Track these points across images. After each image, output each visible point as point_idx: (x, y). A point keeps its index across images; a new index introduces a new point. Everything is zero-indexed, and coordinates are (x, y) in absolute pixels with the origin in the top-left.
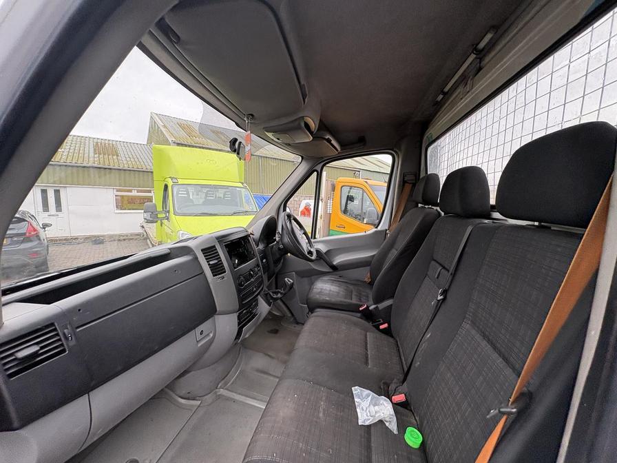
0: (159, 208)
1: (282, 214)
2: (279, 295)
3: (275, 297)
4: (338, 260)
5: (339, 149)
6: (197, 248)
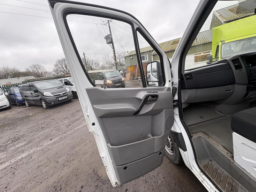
0: (214, 57)
6: (230, 60)
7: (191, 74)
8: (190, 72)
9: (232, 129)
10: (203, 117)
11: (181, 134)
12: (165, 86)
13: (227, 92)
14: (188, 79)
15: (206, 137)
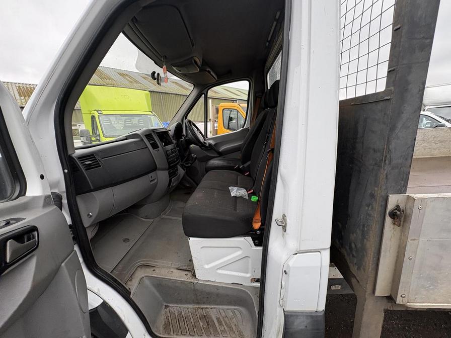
1: (186, 121)
2: (189, 165)
3: (187, 165)
4: (222, 148)
5: (216, 78)
6: (142, 133)
7: (92, 155)
8: (90, 153)
9: (186, 235)
10: (128, 239)
11: (104, 304)
12: (27, 194)
13: (152, 183)
14: (88, 167)
15: (149, 272)
